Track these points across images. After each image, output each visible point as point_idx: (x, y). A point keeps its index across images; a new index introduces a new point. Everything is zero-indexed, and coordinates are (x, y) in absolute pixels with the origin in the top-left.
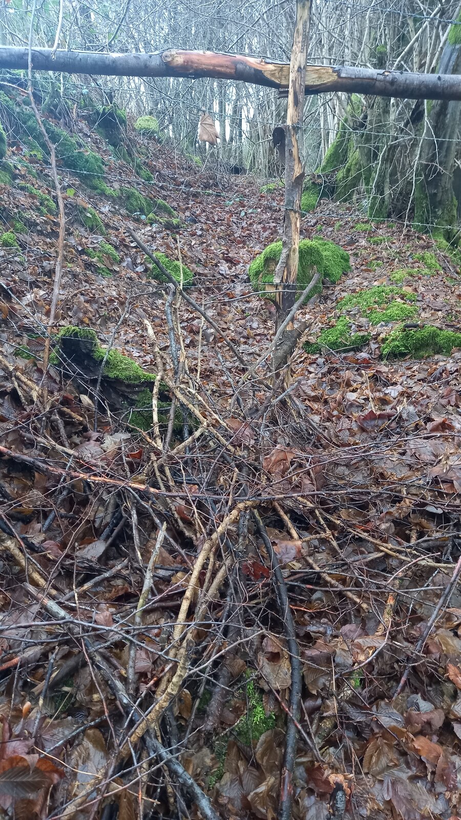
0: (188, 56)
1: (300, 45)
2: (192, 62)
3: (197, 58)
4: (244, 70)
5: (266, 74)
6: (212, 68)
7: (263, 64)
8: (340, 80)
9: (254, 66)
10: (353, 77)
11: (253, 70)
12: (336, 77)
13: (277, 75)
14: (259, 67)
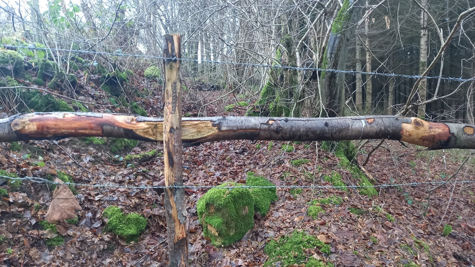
0: (42, 123)
1: (170, 106)
2: (48, 128)
3: (54, 123)
4: (113, 130)
5: (137, 133)
6: (73, 131)
7: (134, 122)
8: (221, 133)
9: (123, 126)
10: (235, 129)
11: (122, 130)
12: (217, 131)
13: (151, 132)
14: (129, 127)
